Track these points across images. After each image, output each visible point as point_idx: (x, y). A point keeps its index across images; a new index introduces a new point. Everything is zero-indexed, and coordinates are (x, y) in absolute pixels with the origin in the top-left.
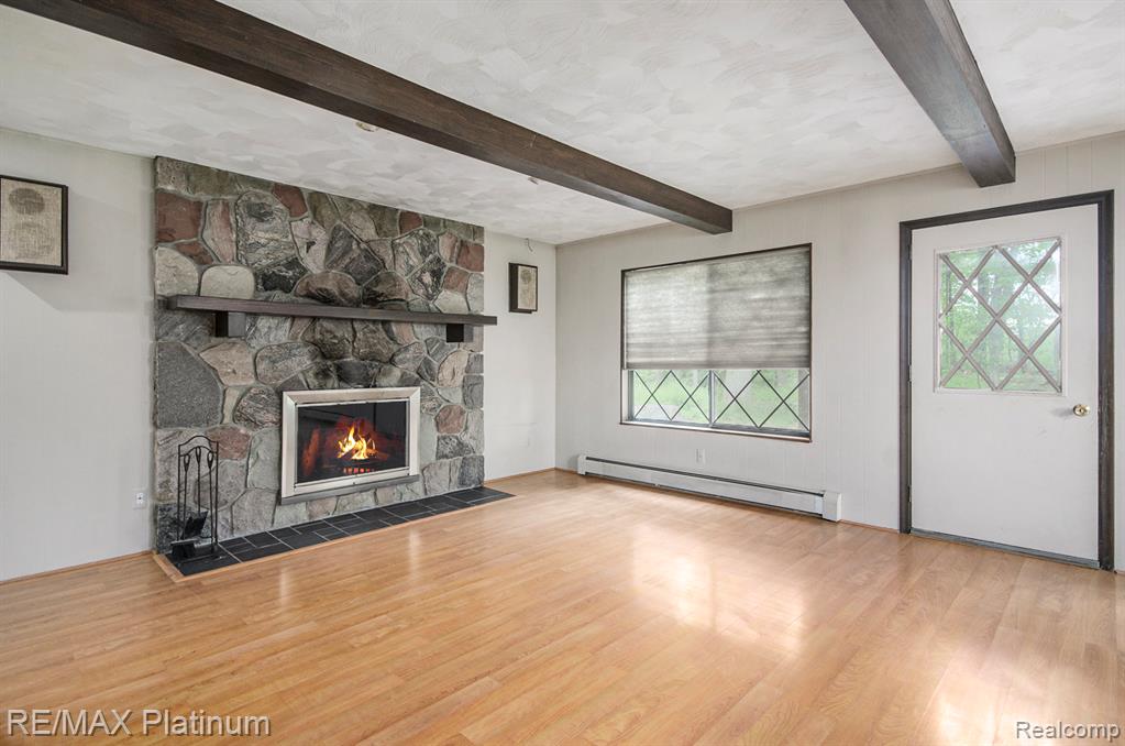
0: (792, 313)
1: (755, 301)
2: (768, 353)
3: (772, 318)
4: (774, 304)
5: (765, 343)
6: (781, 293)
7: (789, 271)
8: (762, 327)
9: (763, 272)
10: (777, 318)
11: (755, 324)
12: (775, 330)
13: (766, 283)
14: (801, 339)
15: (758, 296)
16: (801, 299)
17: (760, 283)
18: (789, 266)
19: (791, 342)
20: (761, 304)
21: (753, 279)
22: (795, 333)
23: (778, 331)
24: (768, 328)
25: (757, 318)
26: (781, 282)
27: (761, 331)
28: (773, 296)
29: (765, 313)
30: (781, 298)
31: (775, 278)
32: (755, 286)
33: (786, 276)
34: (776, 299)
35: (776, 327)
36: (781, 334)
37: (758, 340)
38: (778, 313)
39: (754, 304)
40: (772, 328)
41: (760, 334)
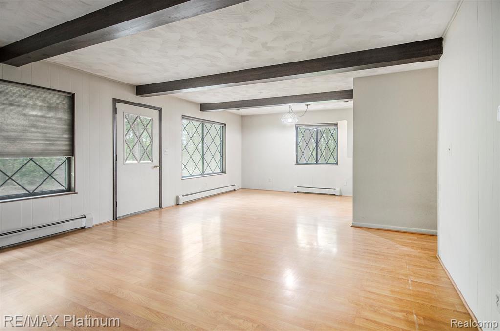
0: (60, 127)
1: (33, 116)
2: (44, 148)
3: (46, 128)
4: (47, 120)
5: (41, 142)
6: (52, 114)
7: (58, 104)
8: (39, 133)
9: (40, 100)
10: (50, 128)
11: (33, 130)
12: (48, 135)
13: (41, 106)
14: (66, 141)
15: (35, 113)
16: (65, 120)
17: (38, 106)
18: (58, 101)
19: (59, 142)
20: (38, 119)
21: (31, 102)
22: (62, 138)
23: (51, 135)
24: (43, 133)
25: (34, 126)
26: (52, 108)
27: (39, 135)
28: (47, 115)
29: (41, 124)
30: (52, 117)
31: (47, 105)
32: (33, 107)
33: (56, 106)
34: (49, 117)
35: (49, 133)
36: (52, 137)
37: (35, 140)
38: (51, 125)
39: (32, 118)
40: (46, 133)
41: (38, 136)
